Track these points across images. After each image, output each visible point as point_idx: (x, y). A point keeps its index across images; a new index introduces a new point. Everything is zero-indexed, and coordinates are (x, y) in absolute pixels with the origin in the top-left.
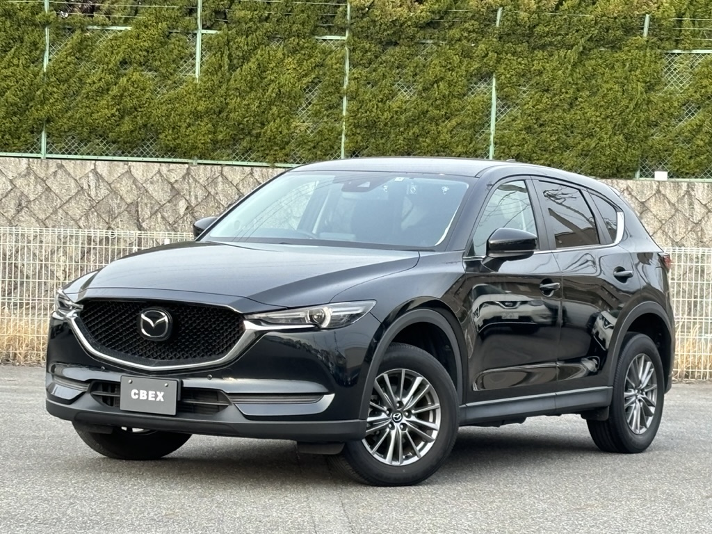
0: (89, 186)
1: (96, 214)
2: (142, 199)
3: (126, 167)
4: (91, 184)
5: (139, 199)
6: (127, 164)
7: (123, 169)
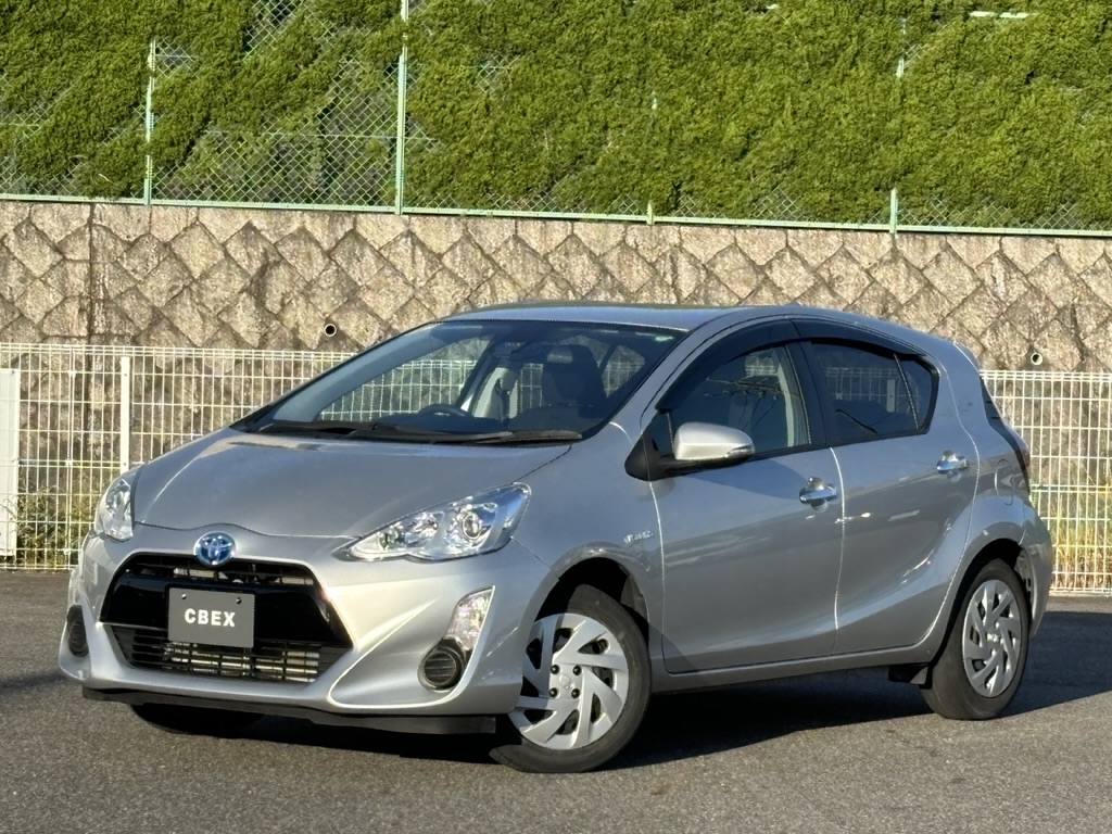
0: (994, 279)
1: (1007, 324)
2: (1080, 300)
3: (1051, 246)
4: (997, 276)
5: (1076, 300)
6: (1053, 243)
7: (1047, 249)
